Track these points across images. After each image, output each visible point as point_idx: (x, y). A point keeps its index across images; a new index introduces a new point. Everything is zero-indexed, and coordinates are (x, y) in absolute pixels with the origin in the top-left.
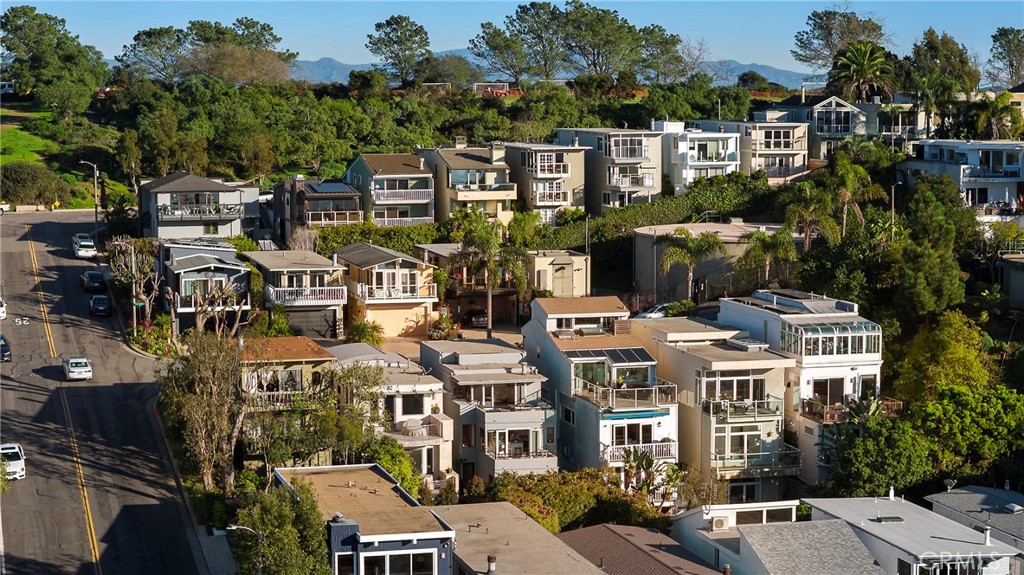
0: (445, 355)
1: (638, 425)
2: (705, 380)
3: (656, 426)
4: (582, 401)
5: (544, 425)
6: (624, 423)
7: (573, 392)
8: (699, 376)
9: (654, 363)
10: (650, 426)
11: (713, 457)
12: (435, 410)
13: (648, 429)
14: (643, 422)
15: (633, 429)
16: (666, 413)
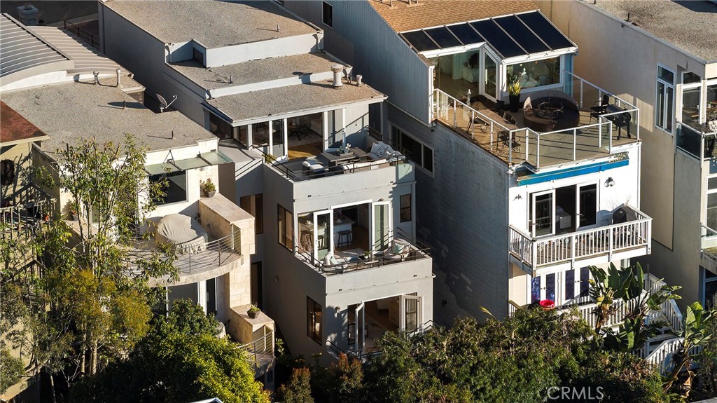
0: (175, 47)
1: (574, 186)
2: (681, 89)
3: (603, 184)
4: (454, 137)
5: (394, 193)
6: (550, 187)
7: (431, 118)
8: (671, 81)
9: (572, 50)
10: (594, 186)
11: (704, 232)
12: (206, 191)
13: (590, 194)
14: (581, 181)
15: (565, 195)
16: (623, 161)
